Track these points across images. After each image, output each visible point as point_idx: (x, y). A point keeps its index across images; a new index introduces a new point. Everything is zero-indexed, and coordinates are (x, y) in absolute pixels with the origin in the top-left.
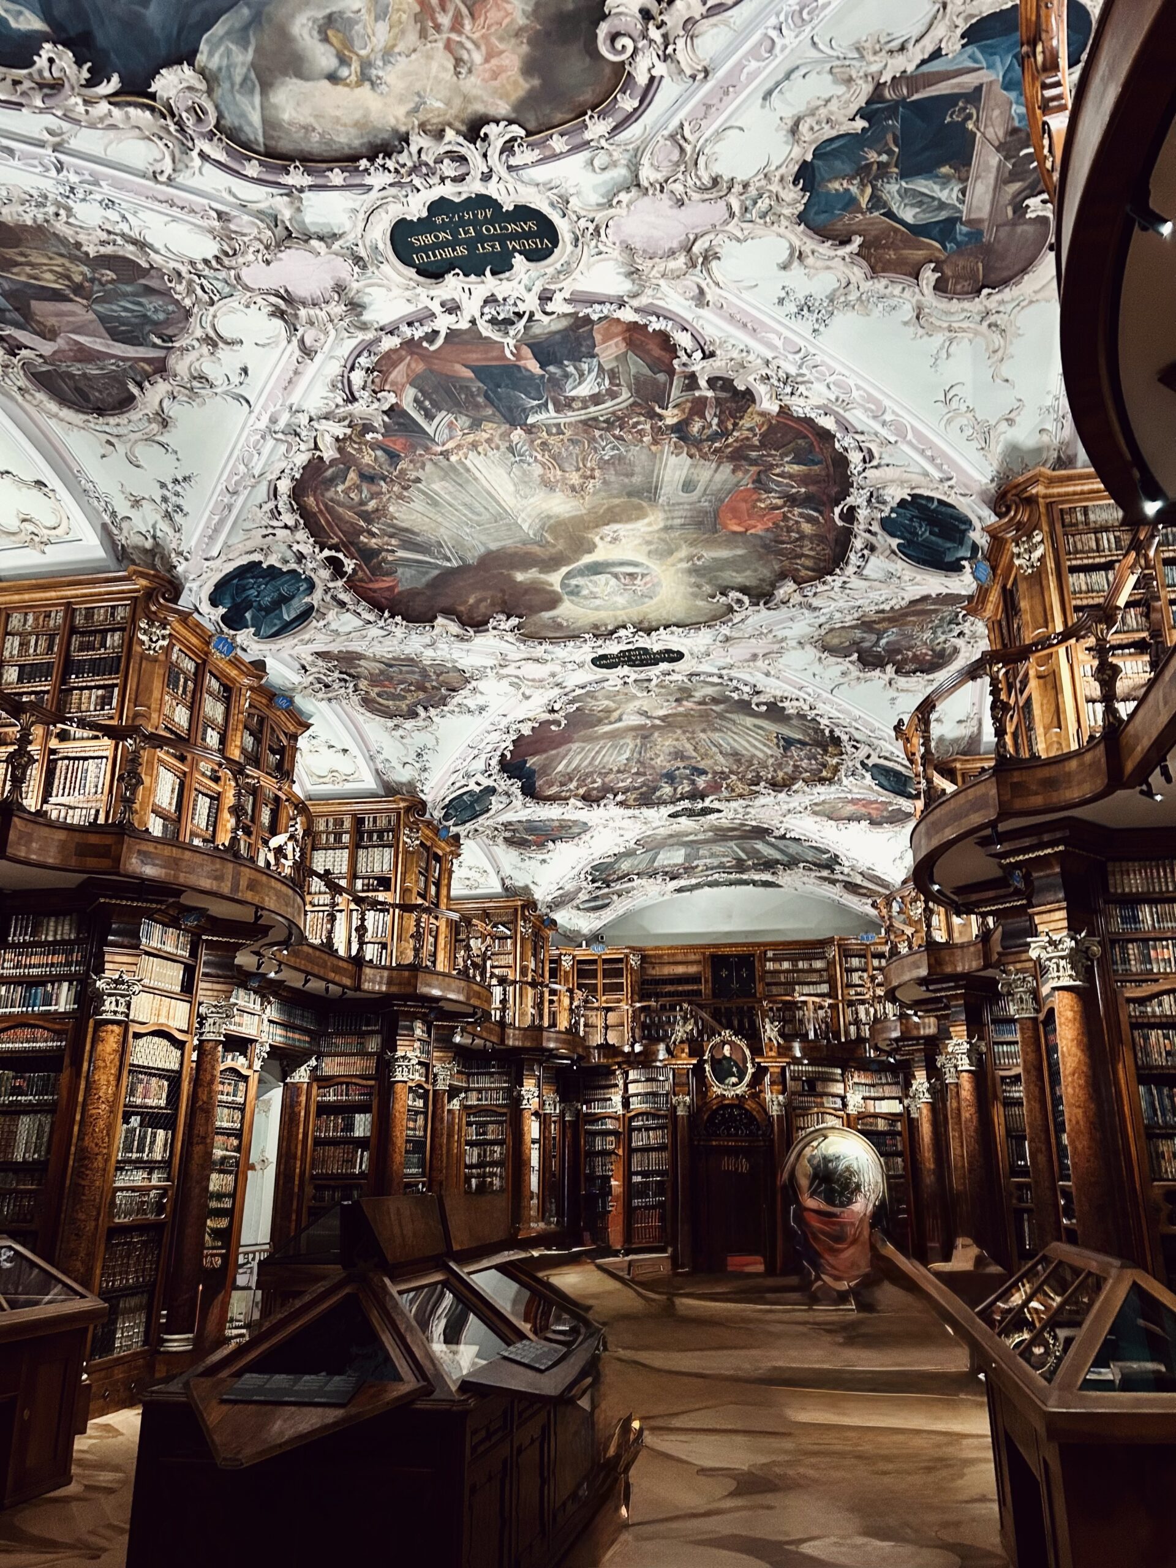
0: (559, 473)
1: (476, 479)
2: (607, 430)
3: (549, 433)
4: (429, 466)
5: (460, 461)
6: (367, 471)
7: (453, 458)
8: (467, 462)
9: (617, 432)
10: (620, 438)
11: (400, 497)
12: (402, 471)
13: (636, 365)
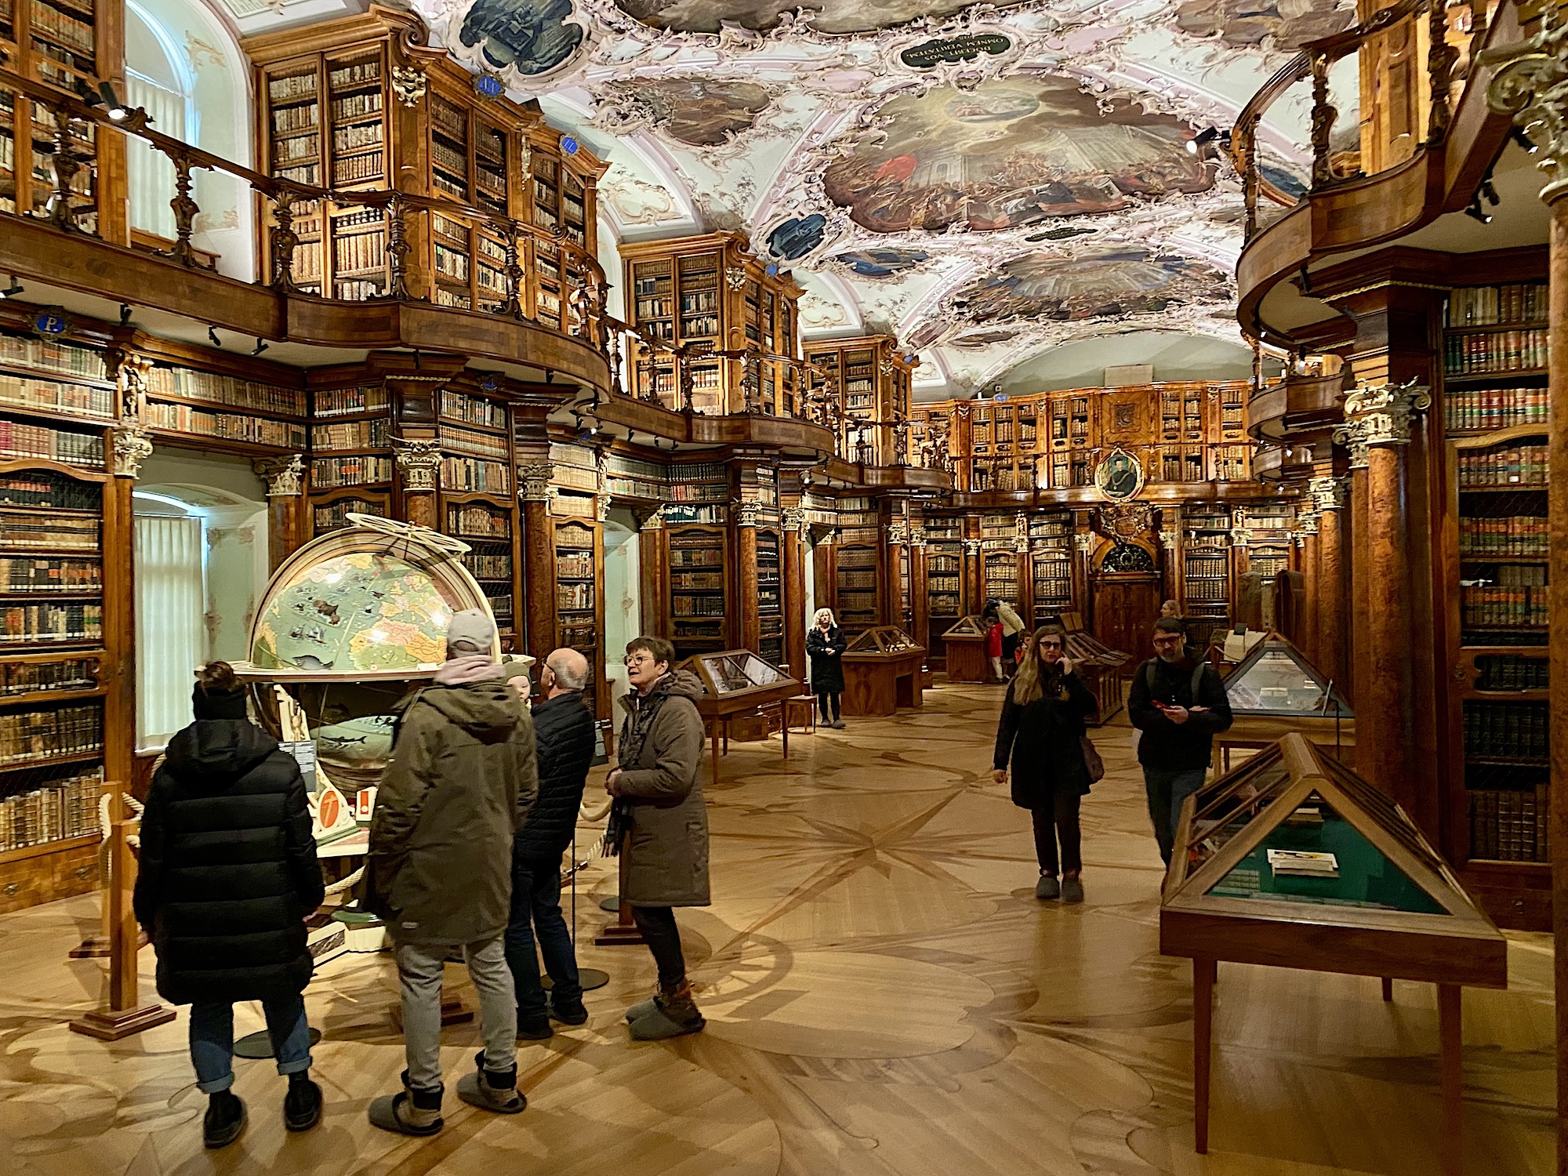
0: (1033, 163)
1: (1091, 160)
2: (1001, 187)
3: (1037, 181)
4: (1119, 170)
5: (1098, 169)
6: (1159, 177)
7: (1102, 171)
8: (1094, 168)
9: (995, 187)
10: (993, 184)
11: (1147, 161)
12: (1138, 171)
13: (987, 216)
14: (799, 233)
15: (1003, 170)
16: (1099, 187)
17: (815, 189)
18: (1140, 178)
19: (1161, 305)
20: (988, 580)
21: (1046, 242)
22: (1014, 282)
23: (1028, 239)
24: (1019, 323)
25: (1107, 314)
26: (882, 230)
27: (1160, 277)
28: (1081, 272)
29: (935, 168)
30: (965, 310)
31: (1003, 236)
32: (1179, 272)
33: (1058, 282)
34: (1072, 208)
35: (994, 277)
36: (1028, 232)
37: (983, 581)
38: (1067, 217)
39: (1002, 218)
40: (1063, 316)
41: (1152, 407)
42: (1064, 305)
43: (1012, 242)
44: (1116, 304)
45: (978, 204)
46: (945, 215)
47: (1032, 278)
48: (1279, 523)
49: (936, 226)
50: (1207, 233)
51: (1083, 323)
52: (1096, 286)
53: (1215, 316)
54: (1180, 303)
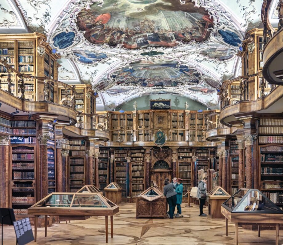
0: (150, 24)
1: (169, 25)
2: (137, 32)
3: (149, 31)
4: (177, 30)
5: (171, 29)
6: (190, 34)
7: (172, 30)
8: (169, 28)
9: (135, 32)
10: (135, 31)
11: (187, 28)
12: (183, 31)
13: (130, 43)
14: (65, 38)
15: (139, 25)
16: (169, 36)
17: (73, 21)
18: (183, 34)
19: (175, 84)
20: (117, 171)
21: (147, 56)
22: (132, 71)
23: (141, 54)
24: (131, 86)
25: (158, 86)
26: (94, 43)
27: (178, 74)
28: (154, 69)
29: (116, 21)
30: (115, 79)
31: (134, 52)
32: (184, 73)
33: (146, 73)
34: (159, 43)
35: (127, 67)
36: (142, 51)
37: (115, 171)
38: (156, 47)
39: (135, 45)
40: (145, 85)
41: (169, 117)
42: (146, 81)
43: (135, 55)
44: (162, 83)
45: (128, 38)
46: (116, 40)
47: (139, 70)
48: (205, 155)
49: (112, 44)
50: (198, 58)
51: (150, 88)
52: (157, 75)
53: (190, 89)
54: (182, 84)
